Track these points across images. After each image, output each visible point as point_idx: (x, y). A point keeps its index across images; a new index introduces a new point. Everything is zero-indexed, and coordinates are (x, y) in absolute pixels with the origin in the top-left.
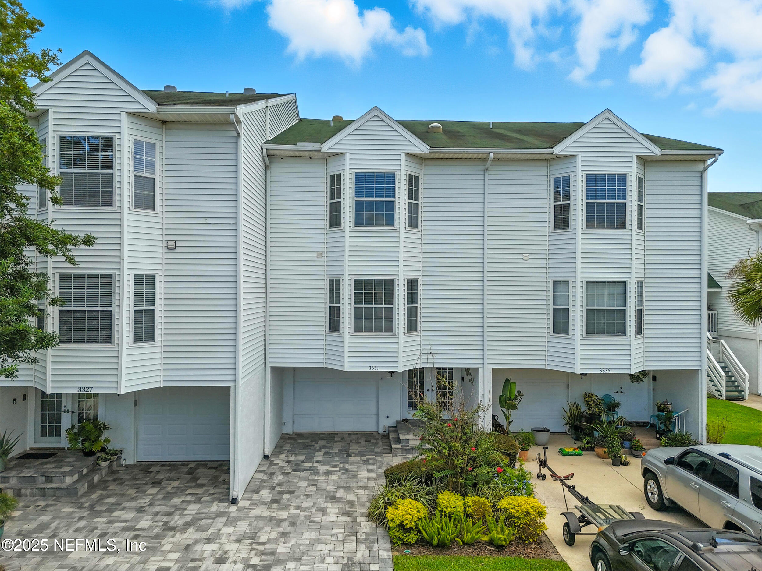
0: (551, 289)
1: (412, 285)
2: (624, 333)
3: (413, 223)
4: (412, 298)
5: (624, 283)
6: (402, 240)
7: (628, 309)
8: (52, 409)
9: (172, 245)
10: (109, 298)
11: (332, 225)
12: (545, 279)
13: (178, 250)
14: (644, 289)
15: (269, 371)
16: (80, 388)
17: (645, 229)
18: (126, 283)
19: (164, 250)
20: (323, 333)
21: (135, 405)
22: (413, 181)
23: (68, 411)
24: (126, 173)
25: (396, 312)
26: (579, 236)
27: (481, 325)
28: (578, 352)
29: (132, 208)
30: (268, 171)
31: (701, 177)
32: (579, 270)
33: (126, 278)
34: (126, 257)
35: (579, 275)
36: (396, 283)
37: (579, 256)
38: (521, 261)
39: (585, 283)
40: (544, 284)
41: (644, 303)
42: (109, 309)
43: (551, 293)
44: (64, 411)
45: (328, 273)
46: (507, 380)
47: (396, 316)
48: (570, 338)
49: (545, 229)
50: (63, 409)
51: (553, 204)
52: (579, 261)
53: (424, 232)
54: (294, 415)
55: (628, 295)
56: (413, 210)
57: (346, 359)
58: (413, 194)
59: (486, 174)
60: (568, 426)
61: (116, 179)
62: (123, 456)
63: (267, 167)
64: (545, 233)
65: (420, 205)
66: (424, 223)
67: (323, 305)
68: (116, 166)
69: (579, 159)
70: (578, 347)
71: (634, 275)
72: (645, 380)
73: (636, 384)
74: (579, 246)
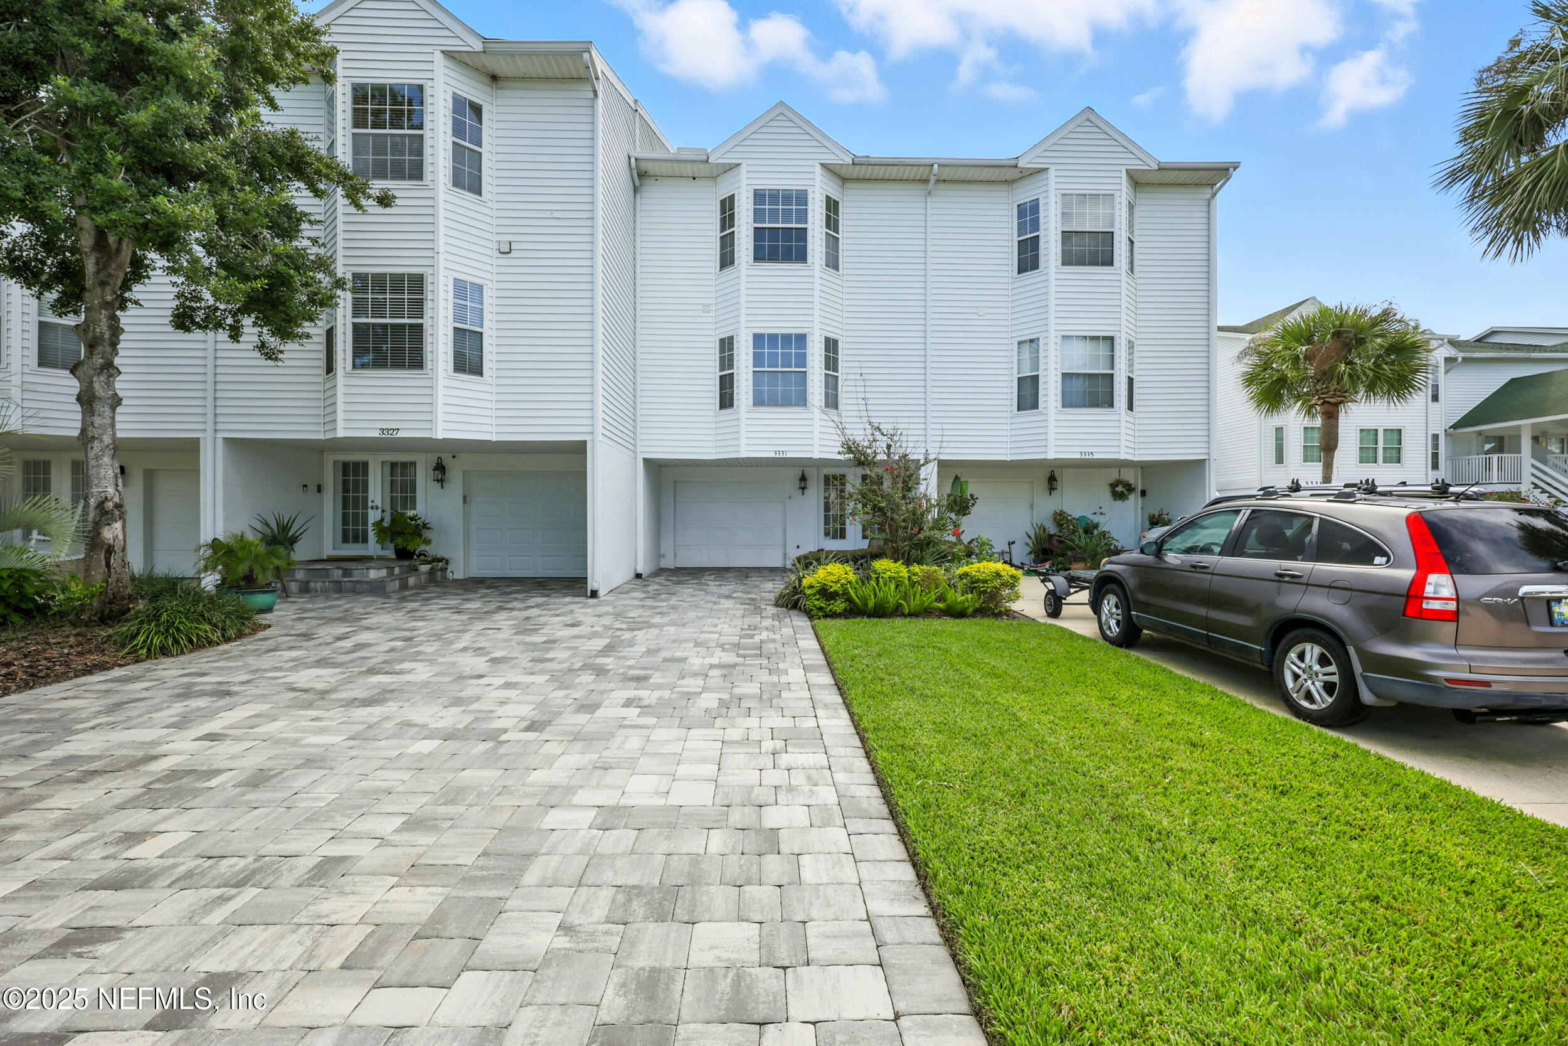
0: (1015, 353)
1: (831, 345)
2: (1111, 405)
3: (833, 262)
4: (831, 363)
5: (1111, 339)
6: (817, 281)
7: (1116, 372)
8: (356, 523)
9: (506, 248)
10: (418, 308)
11: (723, 265)
12: (1006, 341)
13: (513, 254)
14: (1136, 348)
15: (641, 463)
16: (382, 430)
17: (1137, 274)
18: (442, 288)
19: (496, 254)
20: (712, 413)
21: (465, 502)
22: (832, 206)
23: (377, 508)
24: (441, 137)
25: (809, 377)
26: (1053, 276)
27: (922, 402)
28: (1052, 430)
29: (450, 186)
30: (638, 196)
31: (1209, 206)
32: (1052, 321)
33: (442, 280)
34: (441, 250)
35: (1052, 328)
36: (809, 338)
37: (1052, 302)
38: (976, 317)
39: (1060, 338)
40: (1006, 348)
41: (1136, 367)
42: (419, 321)
43: (1016, 358)
44: (372, 508)
45: (718, 332)
46: (957, 478)
47: (809, 383)
48: (1041, 414)
49: (1006, 274)
50: (370, 504)
51: (1016, 239)
52: (1052, 308)
53: (846, 278)
54: (675, 546)
55: (1117, 354)
56: (833, 244)
57: (743, 441)
58: (832, 223)
59: (929, 200)
60: (1033, 556)
61: (427, 143)
62: (450, 567)
63: (636, 190)
64: (1006, 280)
65: (841, 241)
66: (846, 266)
67: (710, 376)
68: (427, 125)
69: (1052, 173)
70: (1052, 424)
71: (1124, 330)
72: (1132, 497)
73: (1119, 502)
74: (1053, 289)
